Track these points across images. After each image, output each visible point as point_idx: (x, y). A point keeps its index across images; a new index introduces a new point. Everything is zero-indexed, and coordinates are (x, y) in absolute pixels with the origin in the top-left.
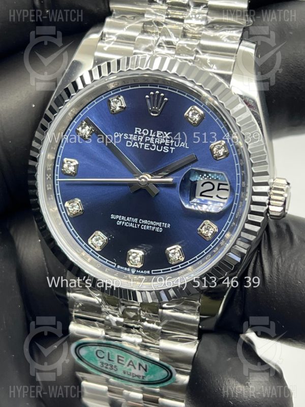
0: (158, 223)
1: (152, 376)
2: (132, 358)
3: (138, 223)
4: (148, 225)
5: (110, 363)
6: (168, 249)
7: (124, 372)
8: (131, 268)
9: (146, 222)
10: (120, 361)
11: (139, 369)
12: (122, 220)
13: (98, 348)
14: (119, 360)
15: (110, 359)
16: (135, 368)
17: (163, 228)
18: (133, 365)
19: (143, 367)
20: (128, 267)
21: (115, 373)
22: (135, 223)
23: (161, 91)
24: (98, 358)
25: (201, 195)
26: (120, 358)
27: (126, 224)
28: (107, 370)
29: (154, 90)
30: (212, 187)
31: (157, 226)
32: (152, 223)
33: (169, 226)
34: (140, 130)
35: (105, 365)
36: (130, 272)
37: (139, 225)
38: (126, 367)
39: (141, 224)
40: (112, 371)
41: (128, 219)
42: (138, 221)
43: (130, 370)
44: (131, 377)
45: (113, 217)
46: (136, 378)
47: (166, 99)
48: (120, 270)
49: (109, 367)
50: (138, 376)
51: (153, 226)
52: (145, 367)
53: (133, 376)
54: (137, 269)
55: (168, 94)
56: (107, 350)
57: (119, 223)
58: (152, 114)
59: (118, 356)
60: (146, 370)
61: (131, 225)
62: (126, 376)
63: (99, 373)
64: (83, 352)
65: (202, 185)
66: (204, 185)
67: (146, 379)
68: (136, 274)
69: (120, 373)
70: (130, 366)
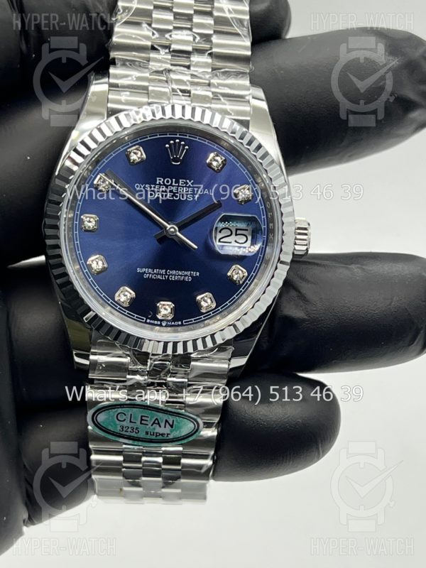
0: (186, 273)
1: (178, 432)
2: (157, 415)
3: (166, 274)
4: (176, 275)
5: (132, 425)
6: (199, 298)
7: (147, 433)
8: (161, 321)
9: (174, 272)
10: (143, 422)
11: (165, 427)
12: (149, 273)
13: (120, 410)
14: (142, 420)
15: (132, 420)
16: (160, 426)
17: (192, 277)
18: (159, 424)
19: (169, 424)
20: (158, 320)
21: (136, 436)
22: (163, 274)
23: (181, 140)
24: (118, 422)
25: (219, 241)
26: (143, 418)
27: (153, 277)
28: (127, 434)
29: (174, 139)
30: (230, 233)
31: (186, 276)
32: (180, 273)
33: (198, 274)
34: (162, 180)
35: (125, 429)
36: (161, 325)
37: (167, 277)
38: (149, 427)
39: (169, 275)
40: (133, 434)
41: (155, 271)
42: (166, 272)
43: (154, 429)
44: (154, 437)
45: (139, 270)
46: (160, 437)
47: (187, 147)
48: (149, 323)
49: (130, 430)
50: (162, 435)
51: (182, 276)
52: (171, 423)
53: (156, 436)
54: (168, 321)
55: (188, 142)
56: (130, 411)
57: (146, 276)
58: (173, 163)
59: (142, 416)
60: (172, 426)
61: (159, 277)
62: (149, 437)
63: (117, 439)
64: (101, 418)
65: (220, 232)
66: (222, 231)
67: (171, 437)
68: (166, 326)
69: (142, 435)
70: (155, 425)
